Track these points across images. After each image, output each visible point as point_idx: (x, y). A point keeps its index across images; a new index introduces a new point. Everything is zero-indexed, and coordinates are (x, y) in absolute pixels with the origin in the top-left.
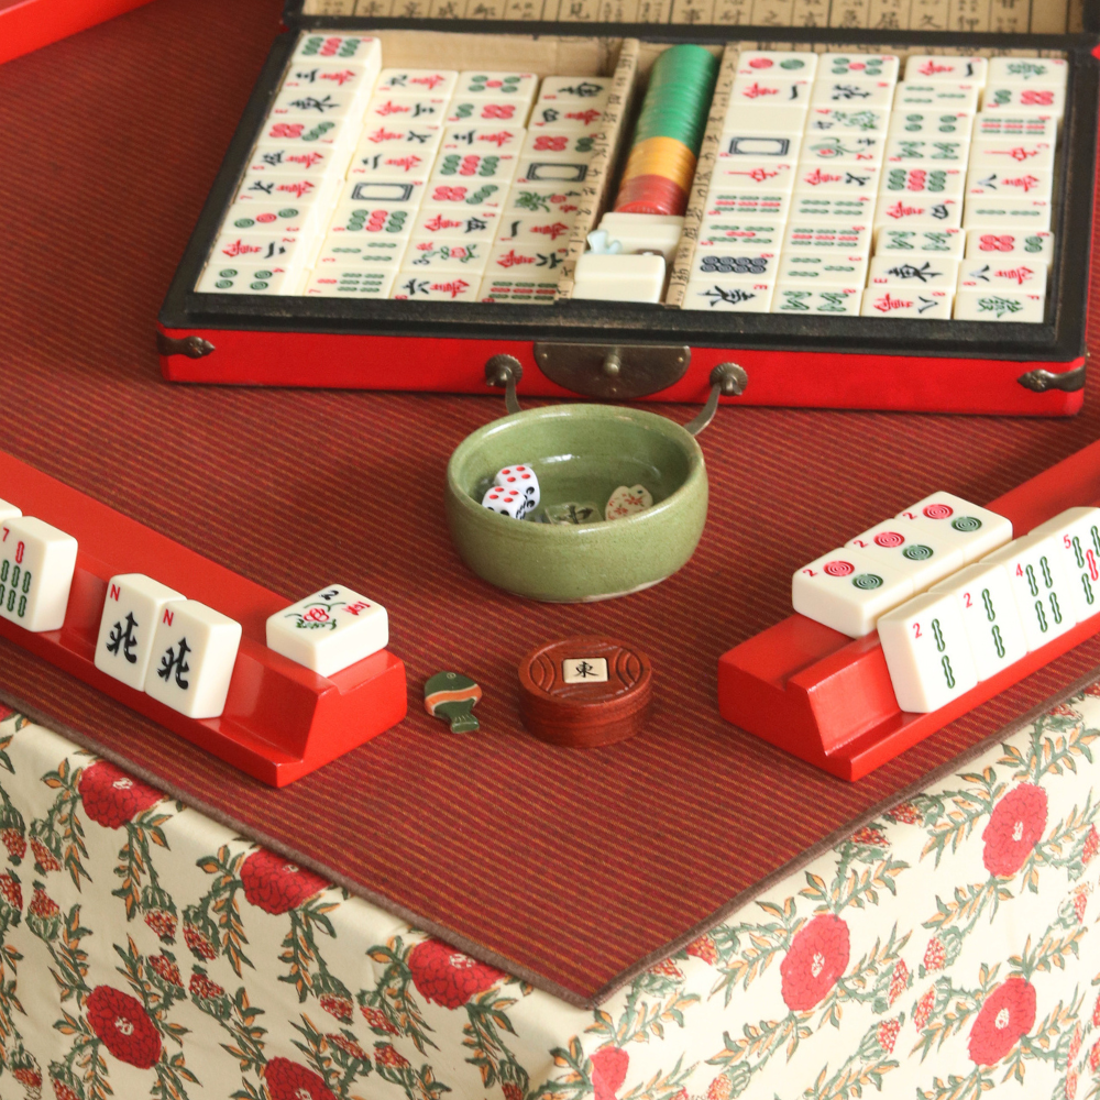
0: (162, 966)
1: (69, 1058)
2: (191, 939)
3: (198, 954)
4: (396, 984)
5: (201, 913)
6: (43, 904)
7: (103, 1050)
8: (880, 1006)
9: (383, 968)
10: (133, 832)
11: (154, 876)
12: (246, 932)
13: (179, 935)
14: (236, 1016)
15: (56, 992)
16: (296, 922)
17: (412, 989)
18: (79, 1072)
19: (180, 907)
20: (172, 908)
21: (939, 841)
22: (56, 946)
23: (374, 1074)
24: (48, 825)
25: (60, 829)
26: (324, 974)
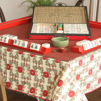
0: (36, 66)
1: (28, 76)
2: (38, 63)
3: (39, 65)
4: (54, 62)
5: (39, 61)
6: (27, 64)
7: (31, 75)
8: (84, 68)
9: (53, 62)
10: (34, 57)
11: (36, 60)
12: (43, 62)
13: (38, 64)
14: (41, 69)
15: (27, 71)
16: (47, 60)
17: (55, 62)
18: (29, 77)
19: (38, 61)
20: (37, 62)
21: (88, 57)
22: (28, 67)
23: (52, 71)
24: (27, 58)
25: (28, 58)
26: (49, 63)
